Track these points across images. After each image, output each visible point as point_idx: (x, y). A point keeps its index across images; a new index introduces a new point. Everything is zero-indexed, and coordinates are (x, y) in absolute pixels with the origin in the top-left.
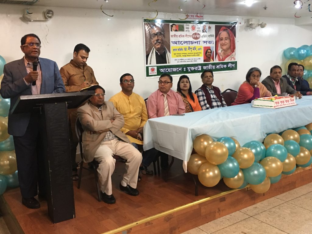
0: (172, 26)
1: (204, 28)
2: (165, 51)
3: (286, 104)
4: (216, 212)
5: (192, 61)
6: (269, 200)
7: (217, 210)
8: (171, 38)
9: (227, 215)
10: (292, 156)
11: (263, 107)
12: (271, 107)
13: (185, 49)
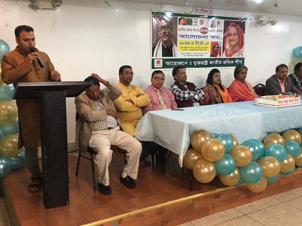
0: (180, 19)
1: (212, 22)
2: (172, 44)
3: (289, 104)
4: (210, 208)
5: (198, 55)
6: (265, 199)
7: (211, 207)
8: (178, 31)
9: (221, 211)
10: (291, 157)
11: (266, 105)
12: (274, 105)
13: (192, 43)
